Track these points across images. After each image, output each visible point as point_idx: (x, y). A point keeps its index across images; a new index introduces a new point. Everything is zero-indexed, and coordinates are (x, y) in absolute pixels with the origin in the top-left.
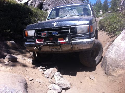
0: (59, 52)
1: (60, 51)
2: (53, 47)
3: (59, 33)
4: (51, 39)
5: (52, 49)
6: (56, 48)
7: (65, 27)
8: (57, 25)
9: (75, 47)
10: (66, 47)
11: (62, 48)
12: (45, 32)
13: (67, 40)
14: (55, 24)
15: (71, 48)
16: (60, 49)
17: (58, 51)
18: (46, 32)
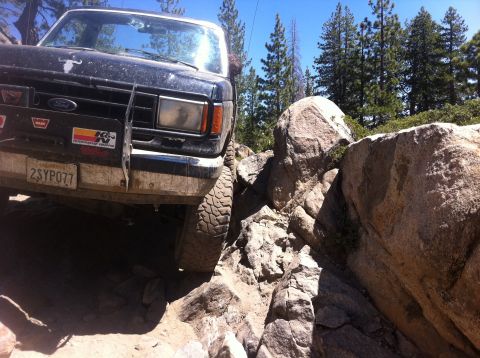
0: (65, 189)
1: (74, 185)
2: (42, 162)
4: (41, 124)
5: (37, 174)
6: (56, 170)
7: (111, 89)
8: (77, 70)
9: (138, 182)
10: (101, 175)
11: (84, 174)
12: (17, 90)
15: (124, 181)
16: (75, 176)
17: (62, 184)
18: (20, 90)
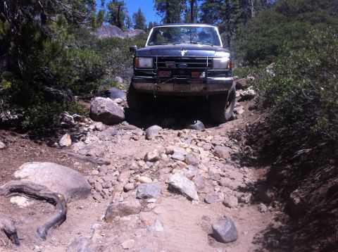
0: (186, 93)
1: (189, 91)
3: (189, 65)
4: (182, 72)
5: (177, 89)
6: (183, 87)
8: (186, 54)
9: (209, 88)
10: (197, 87)
11: (191, 87)
13: (204, 75)
14: (183, 53)
15: (204, 88)
